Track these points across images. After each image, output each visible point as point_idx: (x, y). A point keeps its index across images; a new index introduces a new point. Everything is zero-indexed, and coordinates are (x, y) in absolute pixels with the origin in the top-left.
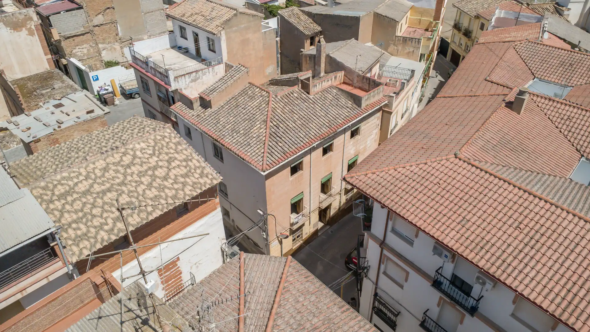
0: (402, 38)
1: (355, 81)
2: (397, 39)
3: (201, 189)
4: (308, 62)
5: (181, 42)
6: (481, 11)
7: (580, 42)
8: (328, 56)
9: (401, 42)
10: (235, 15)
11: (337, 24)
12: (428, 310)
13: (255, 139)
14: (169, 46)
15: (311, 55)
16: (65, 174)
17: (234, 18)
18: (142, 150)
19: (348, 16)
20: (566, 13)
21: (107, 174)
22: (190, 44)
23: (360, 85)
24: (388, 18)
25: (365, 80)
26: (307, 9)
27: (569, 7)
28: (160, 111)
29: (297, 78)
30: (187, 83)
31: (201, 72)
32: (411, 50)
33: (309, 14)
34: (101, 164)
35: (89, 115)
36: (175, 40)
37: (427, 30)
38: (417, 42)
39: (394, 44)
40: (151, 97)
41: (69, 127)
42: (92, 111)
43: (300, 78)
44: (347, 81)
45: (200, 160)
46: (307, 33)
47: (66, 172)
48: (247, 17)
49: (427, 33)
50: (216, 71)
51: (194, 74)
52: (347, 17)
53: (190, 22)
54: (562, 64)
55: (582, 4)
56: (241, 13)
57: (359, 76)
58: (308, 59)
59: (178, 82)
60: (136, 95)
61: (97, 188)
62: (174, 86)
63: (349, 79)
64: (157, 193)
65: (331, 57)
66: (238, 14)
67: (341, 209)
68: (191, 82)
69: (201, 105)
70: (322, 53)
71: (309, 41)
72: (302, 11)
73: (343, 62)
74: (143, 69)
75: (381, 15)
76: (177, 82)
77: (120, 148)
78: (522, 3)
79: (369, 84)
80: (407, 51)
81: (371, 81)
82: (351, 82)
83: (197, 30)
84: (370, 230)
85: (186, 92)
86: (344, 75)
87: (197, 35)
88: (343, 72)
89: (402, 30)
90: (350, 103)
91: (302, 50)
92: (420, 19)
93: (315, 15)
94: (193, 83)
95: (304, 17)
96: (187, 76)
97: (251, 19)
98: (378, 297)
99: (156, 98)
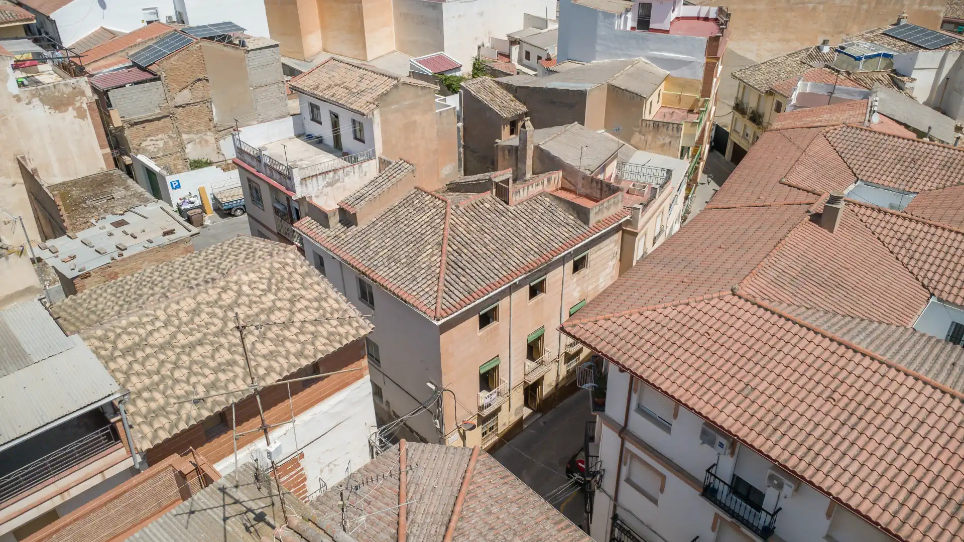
0: (652, 123)
1: (580, 186)
2: (644, 124)
3: (341, 343)
4: (507, 157)
5: (313, 129)
6: (775, 84)
7: (930, 128)
8: (537, 148)
9: (651, 129)
10: (396, 86)
11: (553, 103)
12: (698, 537)
13: (424, 271)
14: (293, 135)
15: (512, 146)
16: (133, 319)
17: (394, 91)
18: (250, 284)
19: (568, 91)
20: (908, 85)
21: (197, 319)
22: (325, 131)
23: (588, 192)
24: (630, 92)
25: (594, 184)
26: (504, 80)
27: (913, 76)
28: (276, 231)
29: (490, 180)
30: (320, 187)
31: (342, 170)
32: (667, 140)
33: (508, 88)
34: (188, 304)
35: (167, 237)
36: (303, 124)
37: (691, 111)
38: (675, 129)
39: (640, 132)
40: (263, 210)
41: (135, 255)
42: (171, 232)
43: (493, 180)
44: (568, 185)
45: (340, 299)
46: (505, 115)
47: (135, 315)
48: (413, 89)
49: (691, 115)
50: (364, 170)
51: (331, 174)
53: (326, 97)
54: (900, 159)
55: (933, 73)
56: (404, 84)
57: (585, 177)
58: (507, 152)
59: (306, 186)
60: (238, 211)
61: (181, 339)
62: (300, 192)
63: (570, 182)
65: (542, 150)
66: (400, 86)
67: (560, 386)
68: (326, 187)
69: (340, 221)
70: (528, 143)
71: (507, 129)
72: (498, 83)
73: (562, 157)
74: (253, 167)
75: (620, 88)
76: (304, 186)
77: (218, 281)
78: (838, 72)
79: (601, 190)
80: (661, 142)
81: (604, 185)
82: (573, 188)
83: (336, 110)
84: (604, 411)
85: (317, 202)
86: (563, 177)
87: (337, 117)
88: (561, 173)
89: (653, 110)
90: (571, 219)
91: (497, 141)
92: (680, 95)
93: (518, 90)
94: (330, 188)
95: (500, 92)
96: (320, 177)
97: (420, 92)
98: (618, 522)
99: (272, 211)
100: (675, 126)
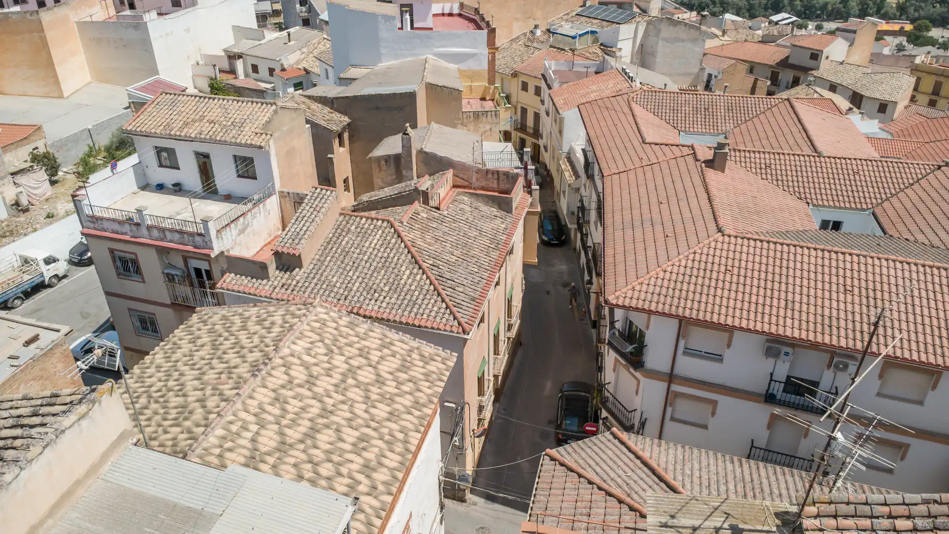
0: (472, 114)
1: (474, 180)
2: (465, 116)
4: (384, 167)
5: (168, 176)
6: (518, 67)
7: (665, 85)
8: (421, 152)
9: (472, 119)
10: (275, 112)
11: (377, 108)
12: (752, 440)
14: (135, 188)
15: (389, 156)
17: (275, 117)
20: (618, 54)
21: (289, 408)
22: (189, 174)
23: (483, 184)
24: (448, 88)
25: (490, 176)
26: (311, 92)
27: (619, 46)
28: (169, 302)
29: (416, 189)
30: (234, 237)
31: (249, 213)
32: (488, 127)
33: (323, 101)
35: (33, 346)
36: (145, 174)
37: (483, 99)
38: (493, 116)
39: (462, 124)
40: (144, 282)
42: (35, 338)
43: (419, 189)
44: (460, 182)
45: (404, 338)
46: (334, 128)
48: (288, 112)
49: (484, 103)
50: (268, 209)
51: (241, 219)
52: (394, 95)
53: (193, 135)
54: (696, 110)
55: (631, 41)
56: (281, 108)
57: (478, 171)
58: (383, 163)
59: (222, 238)
60: (16, 301)
61: (293, 435)
62: (218, 247)
63: (463, 179)
64: (388, 409)
65: (426, 153)
66: (279, 110)
68: (239, 235)
69: (277, 268)
70: (413, 148)
72: (309, 97)
73: (449, 156)
74: (126, 234)
75: (437, 86)
76: (220, 241)
77: (273, 359)
78: (564, 50)
79: (498, 179)
80: (483, 129)
81: (501, 175)
82: (466, 183)
83: (203, 148)
84: (643, 366)
85: (236, 252)
86: (454, 175)
87: (207, 156)
88: (451, 170)
89: (470, 104)
91: (329, 156)
92: (471, 86)
93: (335, 101)
94: (242, 235)
95: (316, 106)
96: (232, 225)
97: (294, 115)
99: (161, 279)
100: (493, 113)
